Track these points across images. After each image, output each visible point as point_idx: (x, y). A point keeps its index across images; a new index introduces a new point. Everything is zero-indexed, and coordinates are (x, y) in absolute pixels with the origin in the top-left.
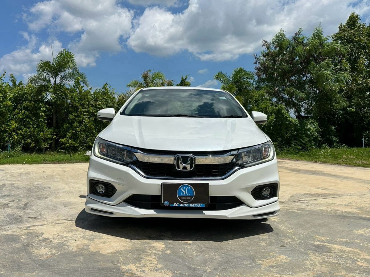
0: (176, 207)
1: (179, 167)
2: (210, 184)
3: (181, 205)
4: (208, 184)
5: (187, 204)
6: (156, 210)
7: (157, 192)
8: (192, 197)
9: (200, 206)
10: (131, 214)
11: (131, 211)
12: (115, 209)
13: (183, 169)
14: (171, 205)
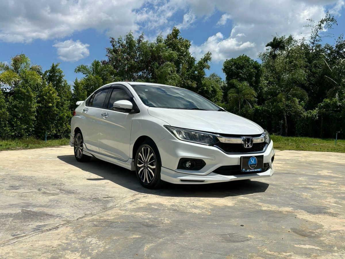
0: (248, 172)
1: (245, 146)
2: (264, 156)
3: (251, 171)
4: (263, 155)
5: (253, 169)
6: (237, 175)
7: (236, 163)
8: (255, 165)
9: (259, 170)
10: (223, 179)
11: (222, 178)
12: (207, 177)
13: (247, 147)
14: (246, 171)
